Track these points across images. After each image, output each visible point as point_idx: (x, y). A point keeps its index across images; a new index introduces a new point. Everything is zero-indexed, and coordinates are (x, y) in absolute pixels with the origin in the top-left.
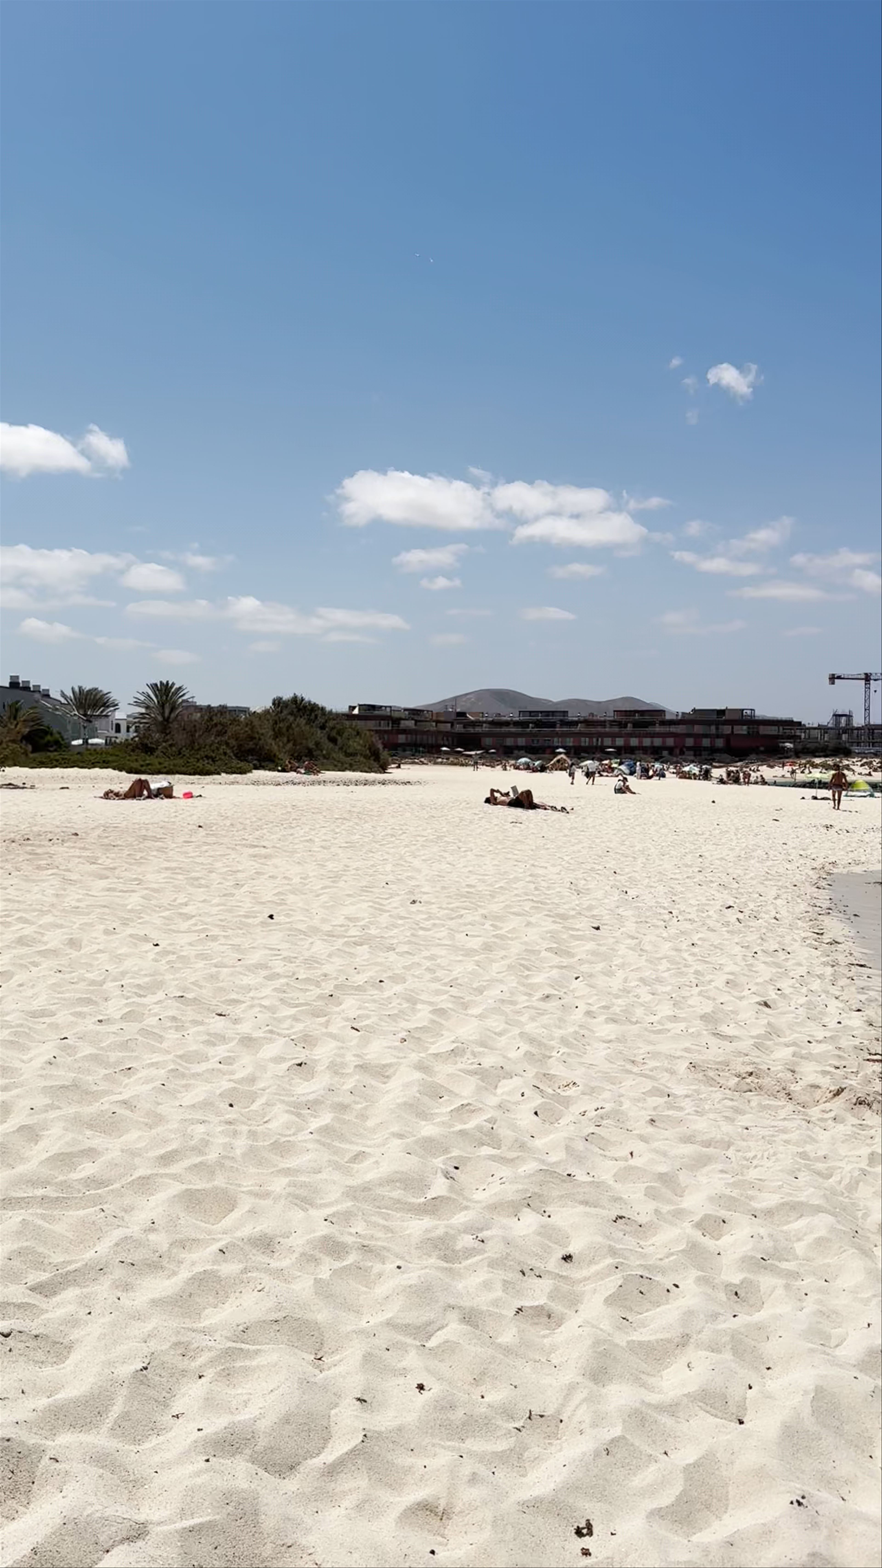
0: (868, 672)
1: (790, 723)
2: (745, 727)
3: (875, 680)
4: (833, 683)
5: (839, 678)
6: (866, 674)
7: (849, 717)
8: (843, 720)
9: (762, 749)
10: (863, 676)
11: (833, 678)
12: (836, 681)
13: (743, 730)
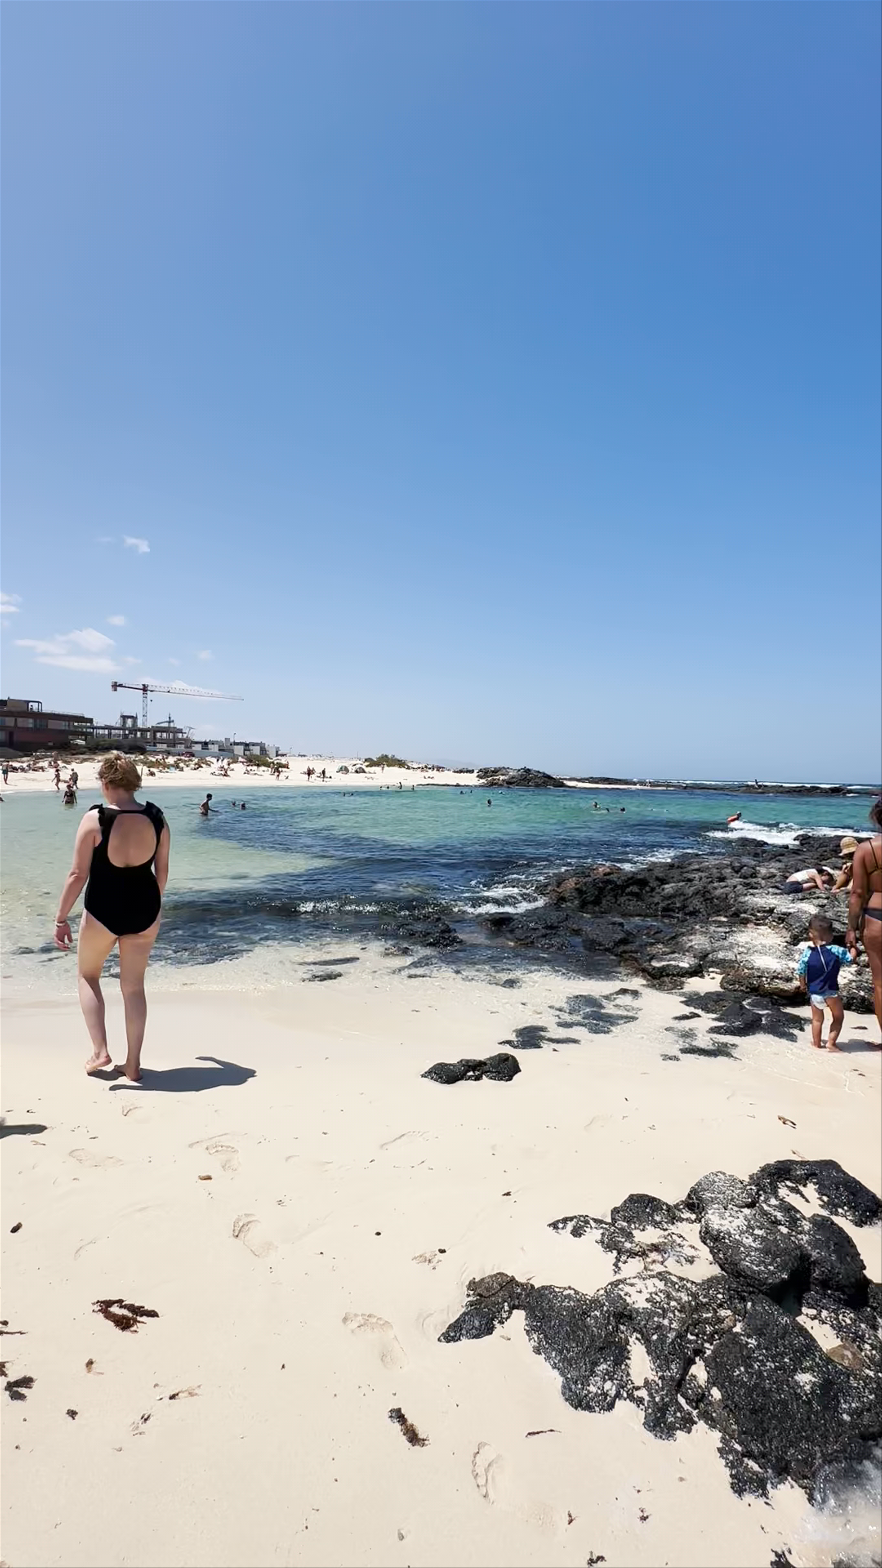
0: (146, 683)
1: (81, 719)
2: (31, 721)
3: (152, 691)
4: (116, 690)
5: (121, 686)
6: (144, 685)
7: (134, 719)
8: (129, 722)
9: (51, 744)
10: (141, 687)
11: (115, 686)
12: (118, 688)
13: (30, 723)
